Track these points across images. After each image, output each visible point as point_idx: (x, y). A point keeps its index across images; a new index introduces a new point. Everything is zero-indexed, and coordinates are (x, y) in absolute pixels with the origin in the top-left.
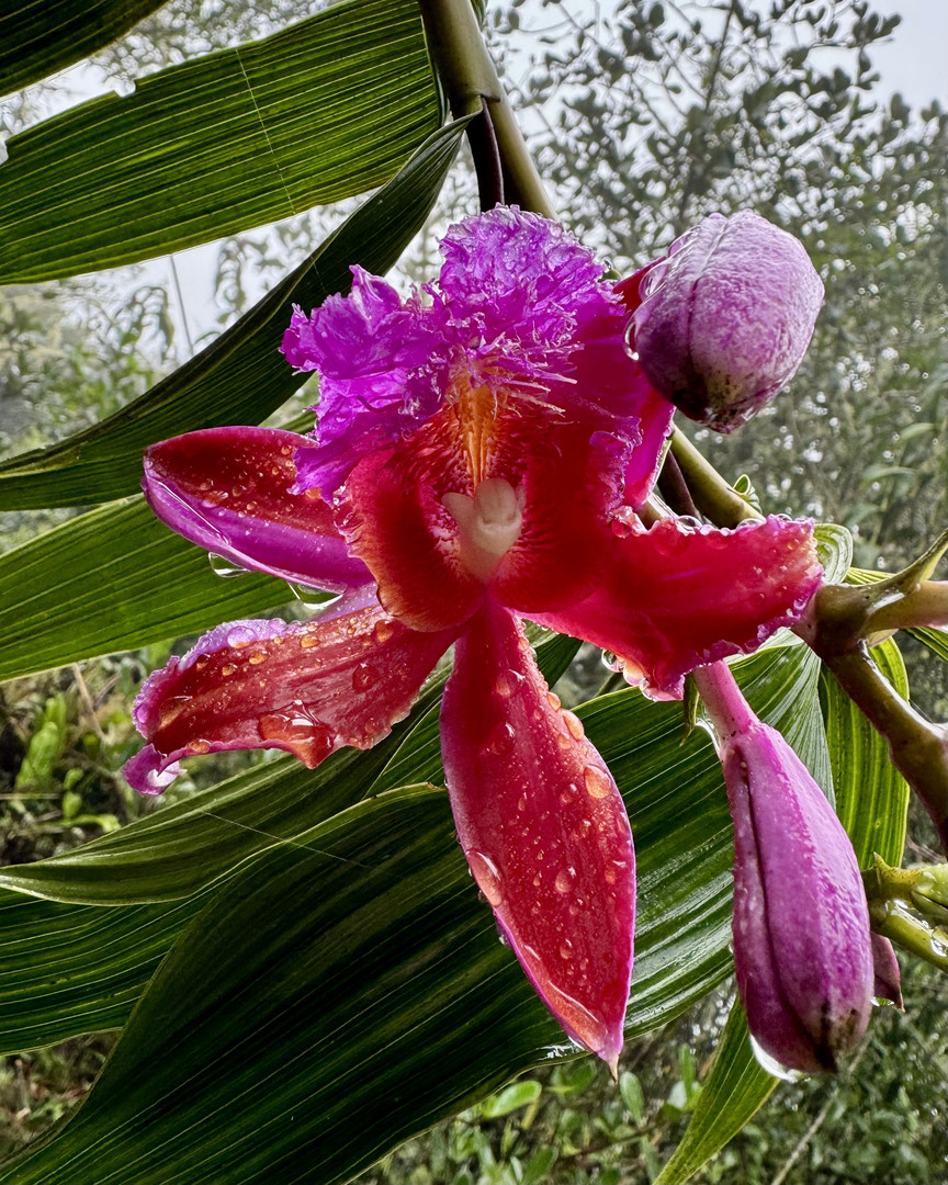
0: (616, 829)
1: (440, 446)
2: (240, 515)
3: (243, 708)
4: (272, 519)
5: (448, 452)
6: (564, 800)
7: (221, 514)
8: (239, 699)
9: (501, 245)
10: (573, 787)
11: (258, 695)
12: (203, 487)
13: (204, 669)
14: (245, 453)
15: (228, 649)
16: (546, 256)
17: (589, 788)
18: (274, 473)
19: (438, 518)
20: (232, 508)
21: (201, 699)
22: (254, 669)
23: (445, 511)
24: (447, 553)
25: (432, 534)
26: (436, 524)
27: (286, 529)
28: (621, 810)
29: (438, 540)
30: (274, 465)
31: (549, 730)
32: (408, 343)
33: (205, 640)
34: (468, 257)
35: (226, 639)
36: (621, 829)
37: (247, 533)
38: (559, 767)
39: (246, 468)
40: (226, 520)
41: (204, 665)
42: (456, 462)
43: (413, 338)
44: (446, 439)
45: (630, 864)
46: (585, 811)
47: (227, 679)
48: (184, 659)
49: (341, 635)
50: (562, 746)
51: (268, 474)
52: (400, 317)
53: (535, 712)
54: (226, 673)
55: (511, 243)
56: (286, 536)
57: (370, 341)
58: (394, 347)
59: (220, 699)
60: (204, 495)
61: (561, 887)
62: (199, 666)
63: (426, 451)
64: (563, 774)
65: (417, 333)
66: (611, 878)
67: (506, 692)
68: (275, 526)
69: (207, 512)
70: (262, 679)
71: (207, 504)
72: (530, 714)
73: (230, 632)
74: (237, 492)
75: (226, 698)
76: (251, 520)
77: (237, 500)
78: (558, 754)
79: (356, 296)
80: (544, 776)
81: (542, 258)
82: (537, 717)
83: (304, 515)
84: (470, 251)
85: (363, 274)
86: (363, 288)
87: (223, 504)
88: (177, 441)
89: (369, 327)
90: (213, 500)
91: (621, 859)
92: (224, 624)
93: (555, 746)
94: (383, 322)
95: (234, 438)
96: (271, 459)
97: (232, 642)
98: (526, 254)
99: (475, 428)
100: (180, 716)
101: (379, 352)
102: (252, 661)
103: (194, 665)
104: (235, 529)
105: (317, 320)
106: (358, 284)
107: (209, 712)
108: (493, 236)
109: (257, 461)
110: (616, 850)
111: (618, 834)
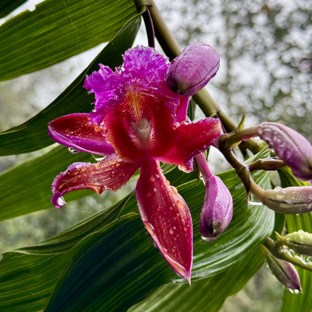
0: (187, 217)
1: (127, 109)
2: (77, 137)
3: (81, 181)
4: (86, 137)
5: (129, 111)
6: (171, 208)
7: (72, 137)
8: (80, 179)
9: (138, 56)
10: (174, 205)
11: (84, 178)
12: (66, 131)
13: (70, 174)
14: (77, 121)
15: (76, 169)
16: (151, 58)
17: (178, 205)
18: (86, 125)
19: (131, 131)
20: (75, 136)
21: (69, 180)
22: (83, 173)
23: (132, 129)
24: (135, 142)
25: (130, 137)
26: (130, 134)
27: (90, 140)
28: (188, 212)
29: (132, 138)
30: (86, 123)
31: (166, 190)
32: (115, 82)
33: (69, 167)
34: (131, 59)
35: (75, 166)
36: (188, 217)
37: (79, 141)
38: (170, 199)
39: (78, 124)
40: (73, 139)
41: (70, 173)
42: (132, 113)
43: (116, 81)
44: (128, 107)
45: (191, 226)
46: (177, 211)
47: (76, 175)
48: (64, 173)
49: (106, 165)
50: (170, 194)
51: (84, 125)
52: (112, 76)
53: (162, 185)
54: (75, 174)
55: (141, 55)
56: (90, 141)
57: (105, 82)
58: (112, 84)
59: (75, 180)
60: (66, 133)
61: (171, 232)
62: (68, 173)
63: (124, 111)
64: (170, 201)
65: (117, 79)
66: (185, 230)
67: (153, 180)
68: (87, 139)
69: (67, 137)
70: (85, 174)
71: (67, 135)
72: (160, 185)
73: (76, 165)
74: (76, 131)
75: (76, 179)
76: (81, 138)
77: (76, 133)
78: (169, 196)
79: (100, 71)
80: (165, 202)
81: (150, 58)
82: (162, 186)
83: (95, 136)
84: (131, 58)
85: (102, 66)
86: (102, 69)
87: (72, 135)
88: (58, 119)
89: (104, 78)
90: (69, 134)
91: (188, 224)
92: (74, 163)
93: (168, 194)
94: (108, 77)
95: (74, 116)
96: (85, 121)
97: (77, 167)
98: (145, 57)
99: (135, 104)
100: (65, 185)
101: (108, 85)
102: (82, 171)
103: (67, 173)
104: (76, 141)
105: (91, 77)
106: (101, 68)
107: (72, 182)
108: (137, 53)
109: (81, 123)
110: (187, 222)
111: (187, 218)
